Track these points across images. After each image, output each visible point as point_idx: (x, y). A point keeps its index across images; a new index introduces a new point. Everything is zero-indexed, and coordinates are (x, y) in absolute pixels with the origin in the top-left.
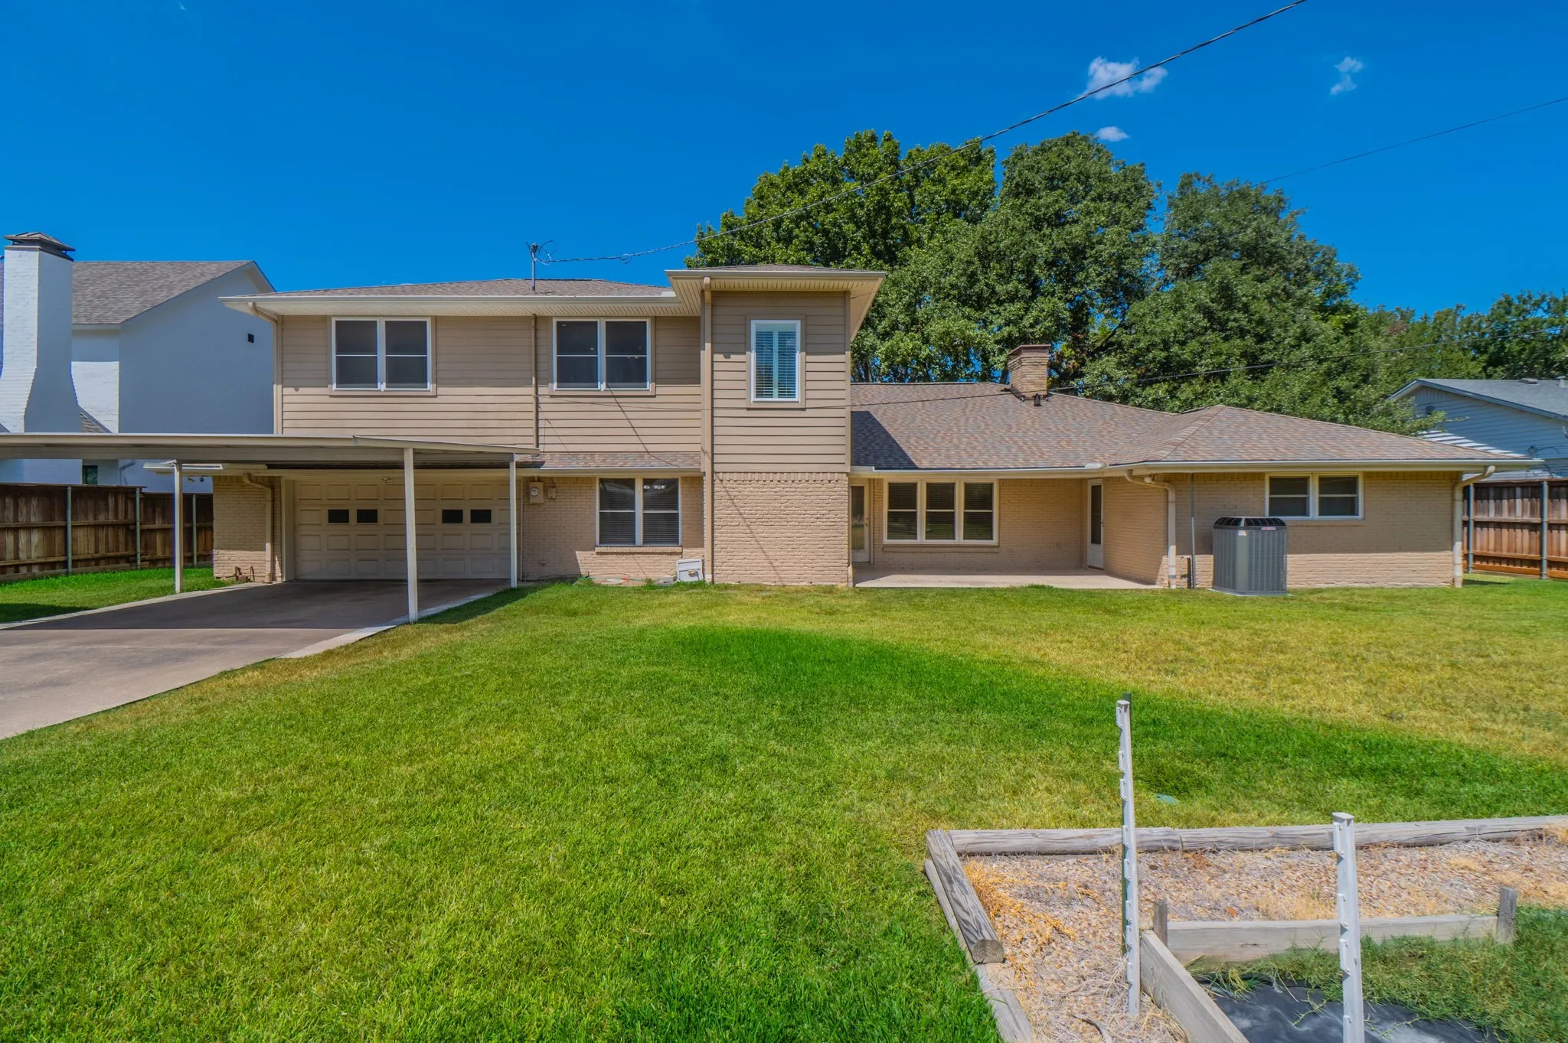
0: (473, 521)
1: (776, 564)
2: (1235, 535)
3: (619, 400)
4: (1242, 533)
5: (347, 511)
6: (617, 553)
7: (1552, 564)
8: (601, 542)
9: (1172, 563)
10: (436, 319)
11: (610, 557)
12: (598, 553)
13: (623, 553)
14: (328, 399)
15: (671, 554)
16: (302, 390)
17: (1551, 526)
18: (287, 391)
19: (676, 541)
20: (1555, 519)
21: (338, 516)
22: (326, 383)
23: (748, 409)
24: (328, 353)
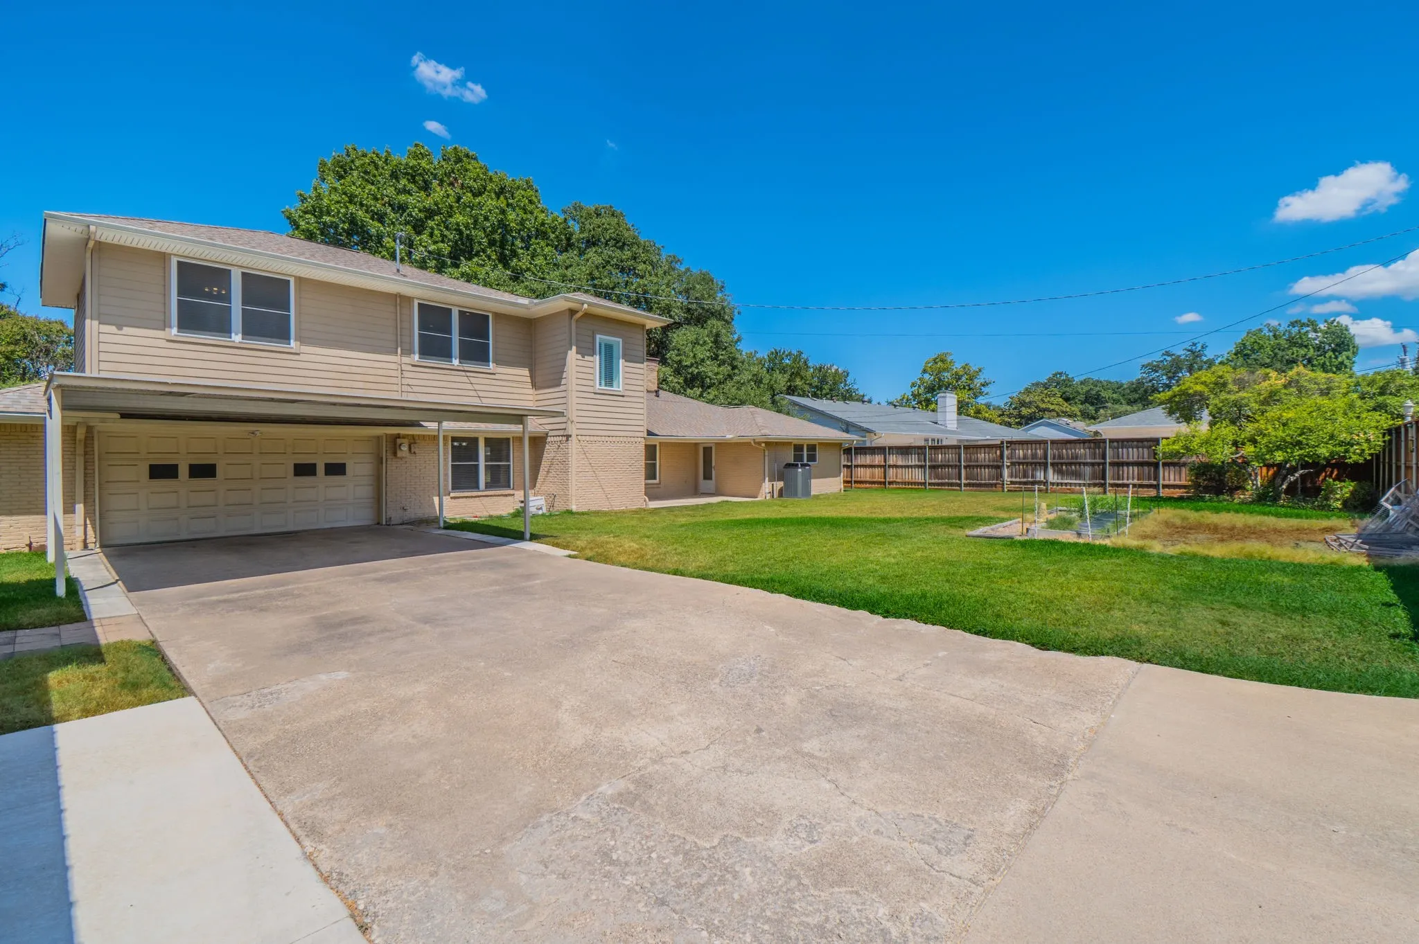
0: (327, 473)
1: (609, 496)
2: (797, 472)
3: (468, 374)
4: (800, 470)
5: (176, 466)
6: (466, 497)
7: (855, 482)
8: (453, 489)
9: (767, 486)
10: (300, 280)
11: (461, 500)
12: (452, 498)
13: (472, 497)
14: (164, 344)
15: (506, 495)
16: (126, 330)
17: (855, 466)
18: (104, 328)
19: (509, 487)
20: (856, 464)
21: (163, 471)
22: (165, 325)
23: (595, 393)
24: (165, 295)
